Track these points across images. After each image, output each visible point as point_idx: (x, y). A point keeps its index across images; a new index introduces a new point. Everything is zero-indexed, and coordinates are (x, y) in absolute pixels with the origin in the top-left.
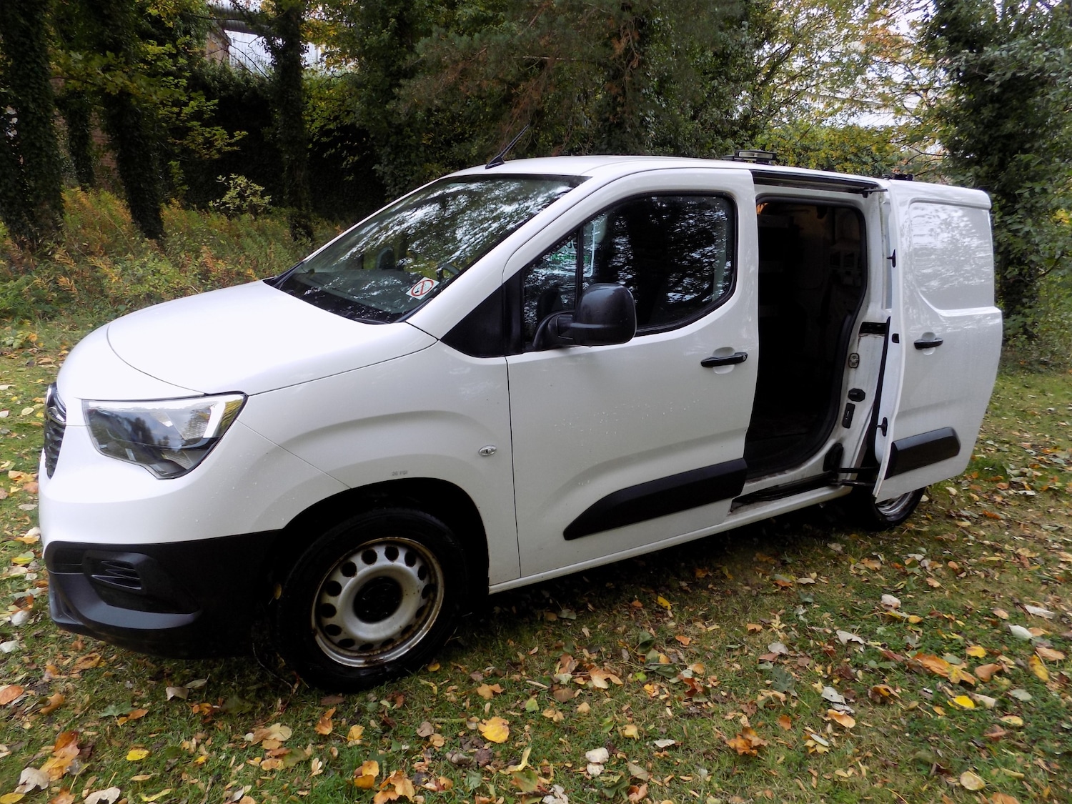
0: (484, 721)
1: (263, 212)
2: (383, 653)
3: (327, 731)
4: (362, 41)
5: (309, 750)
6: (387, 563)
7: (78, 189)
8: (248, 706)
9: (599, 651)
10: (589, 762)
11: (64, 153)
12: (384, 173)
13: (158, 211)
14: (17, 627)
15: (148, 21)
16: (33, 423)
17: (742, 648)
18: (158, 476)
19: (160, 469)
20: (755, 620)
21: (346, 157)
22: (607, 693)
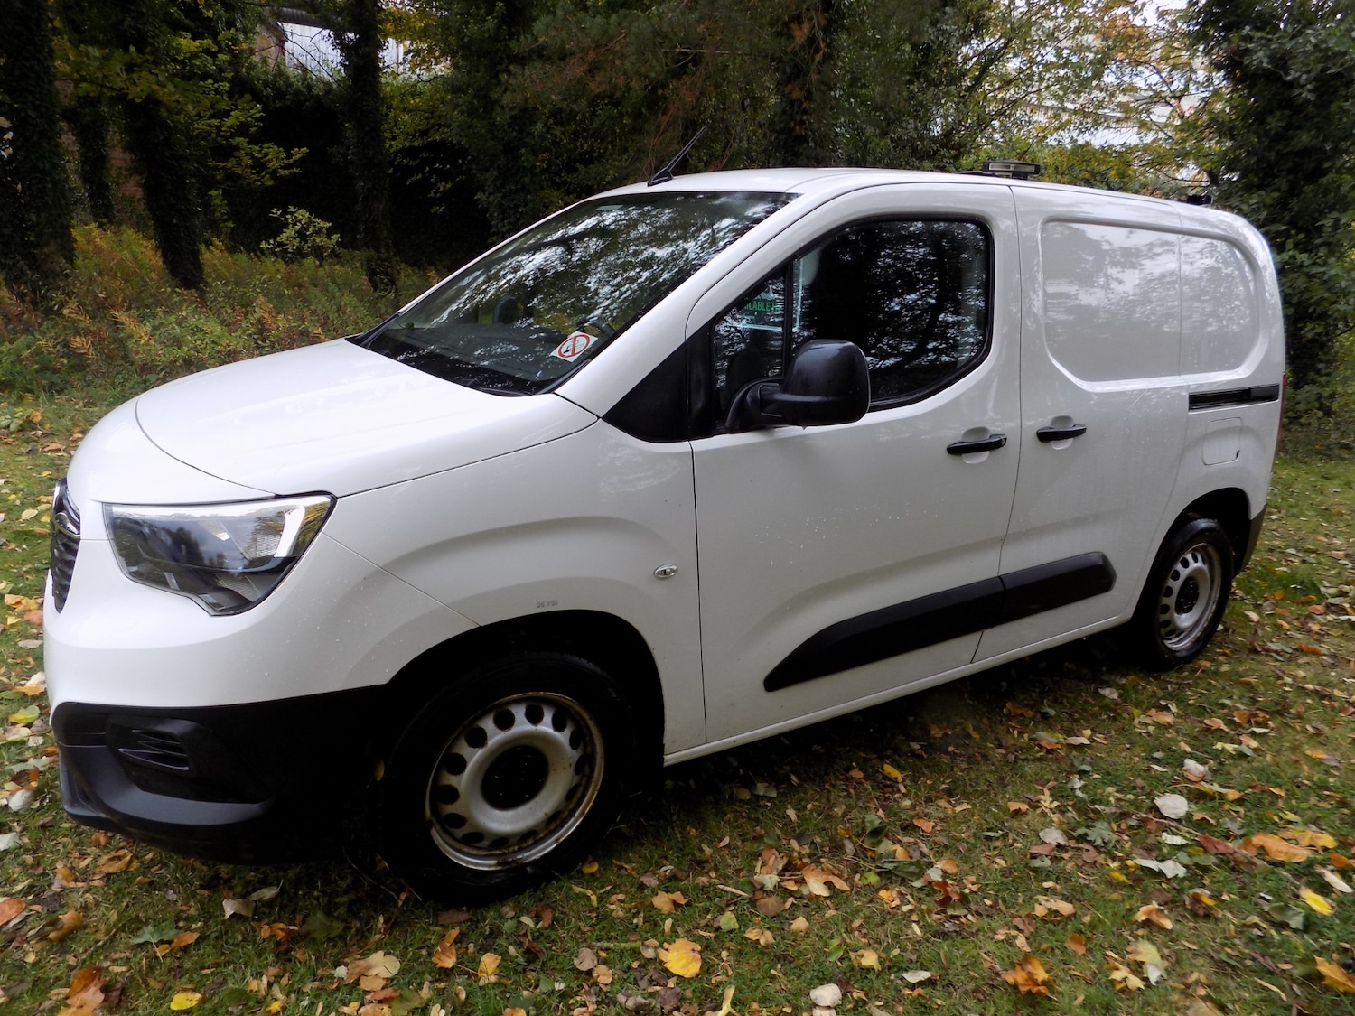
0: (665, 945)
1: (330, 255)
2: (521, 850)
3: (449, 962)
4: (459, 31)
5: (426, 992)
6: (529, 727)
7: (93, 225)
8: (338, 927)
9: (813, 842)
10: (815, 1005)
11: (74, 180)
12: (489, 203)
13: (196, 253)
14: (16, 813)
15: (181, 9)
16: (38, 529)
17: (1005, 836)
18: (210, 611)
19: (214, 601)
20: (1017, 797)
21: (435, 184)
22: (828, 902)
